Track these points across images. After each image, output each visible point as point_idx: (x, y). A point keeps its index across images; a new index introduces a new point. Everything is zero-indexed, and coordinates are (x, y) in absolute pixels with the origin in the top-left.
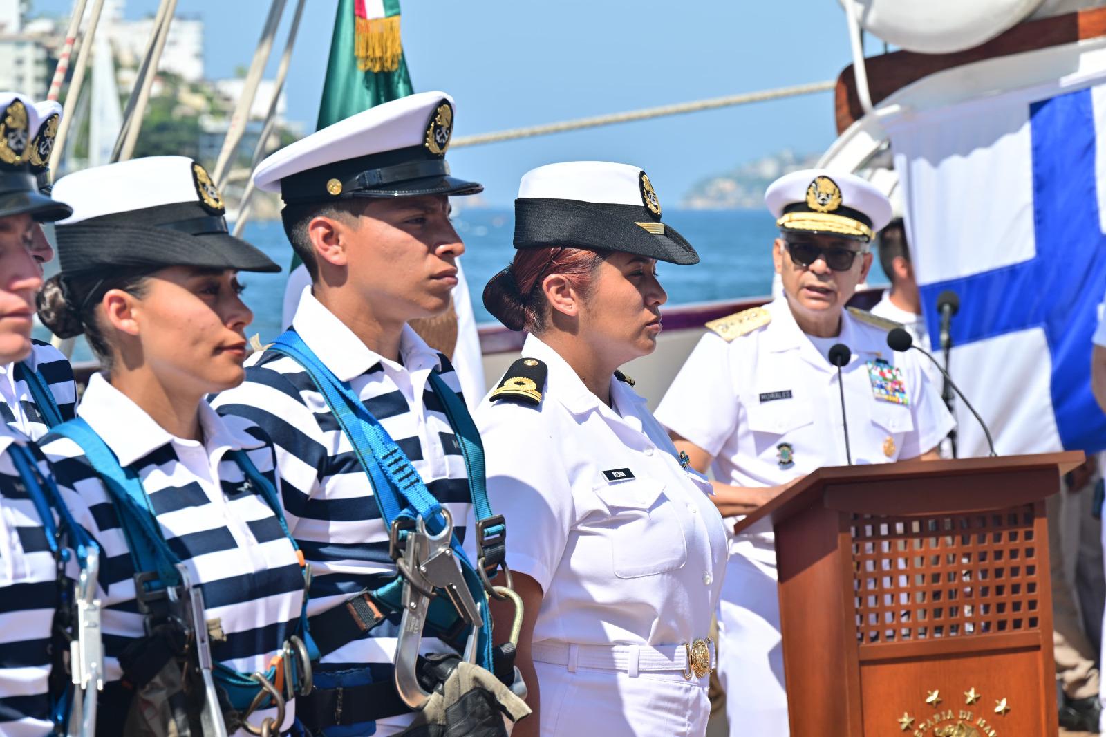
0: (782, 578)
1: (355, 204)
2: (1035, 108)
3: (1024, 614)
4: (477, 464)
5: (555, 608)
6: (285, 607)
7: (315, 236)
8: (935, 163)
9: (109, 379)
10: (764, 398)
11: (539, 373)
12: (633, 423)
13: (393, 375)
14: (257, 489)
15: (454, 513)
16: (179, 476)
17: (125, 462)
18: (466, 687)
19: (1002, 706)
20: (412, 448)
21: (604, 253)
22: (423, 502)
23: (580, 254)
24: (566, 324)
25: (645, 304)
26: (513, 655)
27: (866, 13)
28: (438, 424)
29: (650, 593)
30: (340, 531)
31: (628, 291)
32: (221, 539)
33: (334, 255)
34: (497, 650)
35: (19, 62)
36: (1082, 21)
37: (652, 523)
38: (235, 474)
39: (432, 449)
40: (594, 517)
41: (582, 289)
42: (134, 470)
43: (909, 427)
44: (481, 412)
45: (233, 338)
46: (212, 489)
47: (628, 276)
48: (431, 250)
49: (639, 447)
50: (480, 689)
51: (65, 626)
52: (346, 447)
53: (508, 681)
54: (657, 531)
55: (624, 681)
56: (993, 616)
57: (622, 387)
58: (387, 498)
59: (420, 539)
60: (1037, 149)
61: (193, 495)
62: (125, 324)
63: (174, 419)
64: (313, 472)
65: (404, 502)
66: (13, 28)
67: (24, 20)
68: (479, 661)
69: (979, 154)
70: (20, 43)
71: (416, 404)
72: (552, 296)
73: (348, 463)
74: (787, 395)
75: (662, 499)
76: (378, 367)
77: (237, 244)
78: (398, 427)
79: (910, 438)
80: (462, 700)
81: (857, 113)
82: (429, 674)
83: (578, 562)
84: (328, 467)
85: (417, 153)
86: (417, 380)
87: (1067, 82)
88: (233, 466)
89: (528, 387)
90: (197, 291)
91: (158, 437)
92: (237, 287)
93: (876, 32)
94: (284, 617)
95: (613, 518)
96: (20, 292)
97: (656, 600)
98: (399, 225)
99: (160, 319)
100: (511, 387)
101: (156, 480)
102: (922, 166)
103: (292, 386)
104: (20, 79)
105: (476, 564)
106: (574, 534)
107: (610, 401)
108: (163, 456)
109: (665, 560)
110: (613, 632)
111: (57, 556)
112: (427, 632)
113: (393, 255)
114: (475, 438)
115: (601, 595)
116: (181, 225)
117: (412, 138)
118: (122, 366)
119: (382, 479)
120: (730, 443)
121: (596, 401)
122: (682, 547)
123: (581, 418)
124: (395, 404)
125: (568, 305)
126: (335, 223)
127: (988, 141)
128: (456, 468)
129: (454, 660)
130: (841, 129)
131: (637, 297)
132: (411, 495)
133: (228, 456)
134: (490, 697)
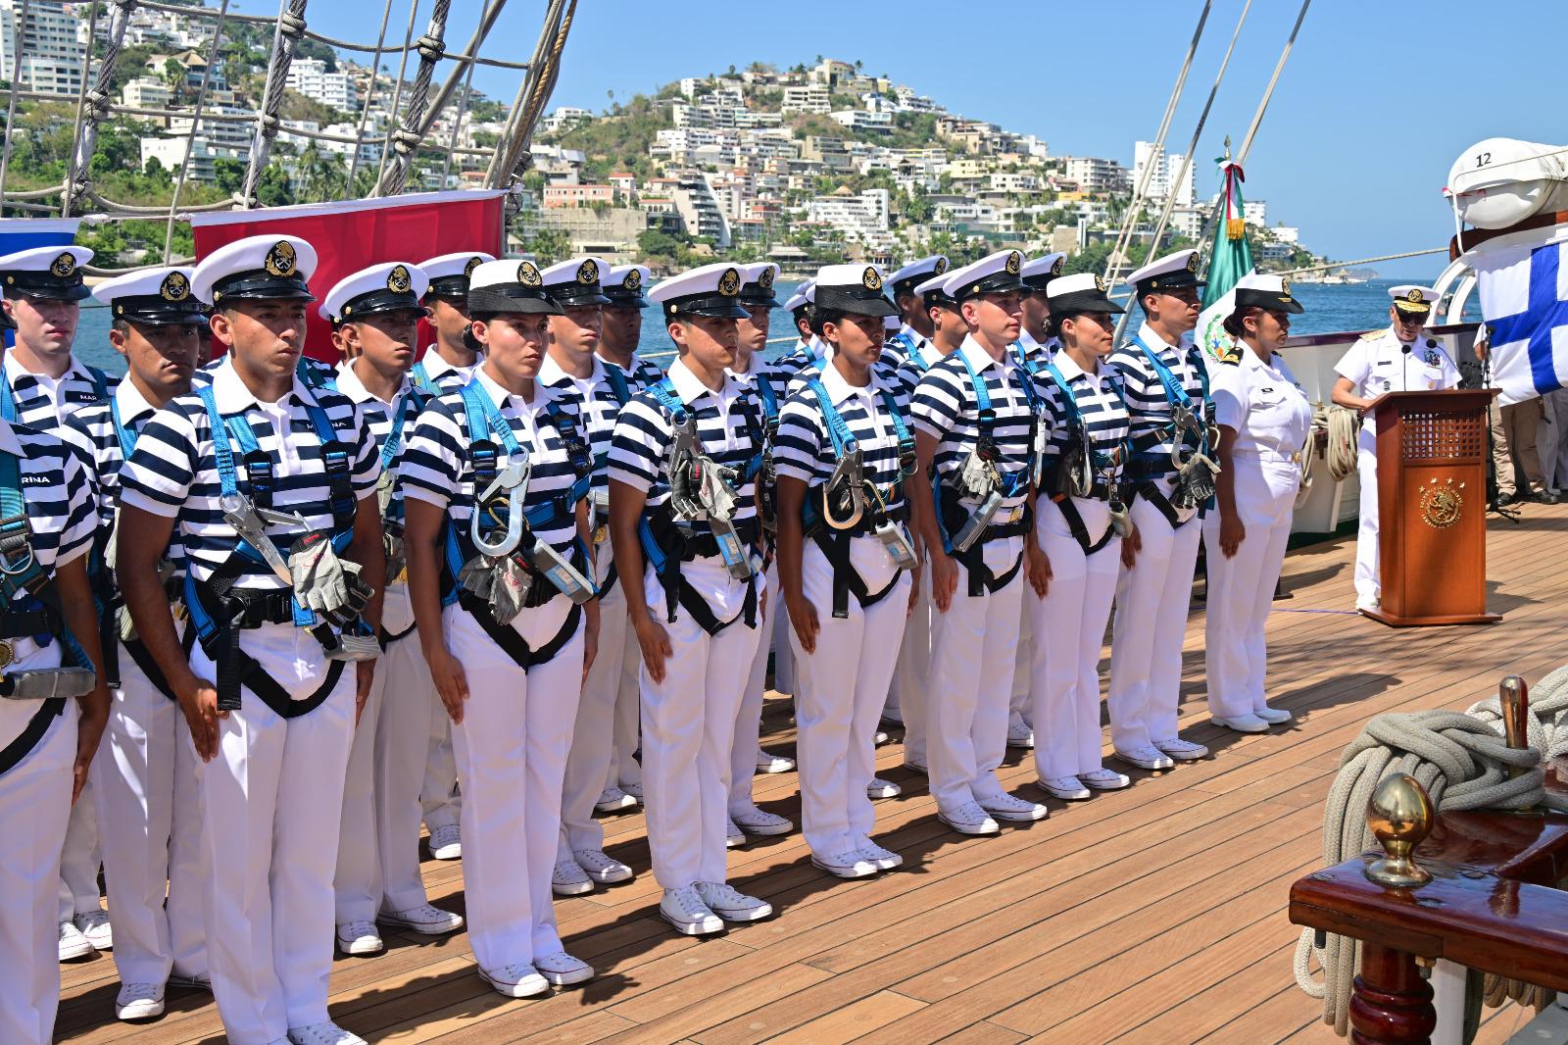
0: (1378, 432)
1: (1162, 290)
2: (1534, 251)
3: (1474, 451)
4: (1207, 384)
5: (1241, 438)
6: (1121, 432)
7: (1148, 302)
8: (1490, 272)
9: (1065, 351)
10: (1380, 364)
11: (1240, 353)
12: (1277, 372)
13: (1175, 352)
14: (1115, 391)
15: (1195, 401)
16: (1086, 386)
17: (1067, 379)
18: (1198, 462)
19: (1462, 486)
20: (1181, 378)
21: (1266, 309)
22: (1183, 396)
23: (1258, 309)
24: (1252, 335)
25: (1281, 328)
26: (1216, 451)
27: (1464, 214)
28: (1192, 369)
29: (1277, 434)
30: (1152, 406)
31: (1274, 322)
32: (1098, 408)
33: (1154, 309)
34: (1209, 450)
35: (1191, 219)
36: (1558, 216)
37: (1279, 408)
38: (1107, 385)
39: (1188, 378)
40: (1257, 406)
41: (1258, 323)
42: (1070, 383)
43: (1440, 377)
44: (1210, 366)
45: (1108, 336)
46: (1097, 390)
47: (1275, 318)
48: (1189, 306)
49: (1278, 380)
50: (1202, 462)
51: (1034, 432)
52: (1156, 376)
53: (1214, 461)
54: (1281, 411)
55: (1263, 464)
56: (1467, 450)
57: (1273, 357)
58: (1170, 395)
59: (1181, 409)
60: (1533, 268)
61: (1090, 392)
62: (1070, 331)
63: (1086, 365)
64: (1143, 385)
65: (1176, 396)
66: (1189, 206)
67: (1193, 203)
68: (1203, 453)
69: (1509, 269)
70: (1191, 212)
71: (1183, 361)
72: (1247, 325)
73: (1156, 382)
74: (1389, 363)
75: (1284, 399)
76: (1169, 349)
77: (1111, 304)
78: (1175, 370)
79: (1441, 382)
80: (1196, 467)
81: (1458, 255)
82: (1184, 457)
83: (1250, 422)
84: (1148, 383)
85: (1184, 271)
86: (1184, 353)
87: (1549, 241)
88: (1107, 382)
89: (1235, 358)
90: (1095, 320)
91: (1079, 372)
92: (1110, 319)
93: (1469, 222)
94: (1120, 436)
95: (1264, 406)
96: (1015, 317)
97: (1279, 437)
98: (1178, 297)
99: (1082, 330)
100: (1228, 358)
101: (1078, 386)
102: (1485, 274)
103: (1135, 355)
104: (1191, 226)
105: (1203, 419)
106: (1249, 412)
107: (1269, 363)
108: (1081, 378)
109: (1283, 422)
110: (1260, 447)
111: (1031, 408)
112: (1184, 442)
113: (1175, 308)
114: (1206, 375)
115: (1256, 433)
116: (1090, 297)
117: (1183, 266)
118: (1070, 346)
119: (1168, 388)
120: (1365, 381)
121: (1262, 363)
122: (1291, 417)
123: (1255, 370)
124: (1175, 362)
125: (1252, 328)
126: (1155, 297)
127: (1513, 263)
128: (1198, 384)
129: (1193, 452)
130: (1452, 260)
131: (1278, 326)
132: (1179, 394)
133: (1104, 379)
134: (1206, 465)
